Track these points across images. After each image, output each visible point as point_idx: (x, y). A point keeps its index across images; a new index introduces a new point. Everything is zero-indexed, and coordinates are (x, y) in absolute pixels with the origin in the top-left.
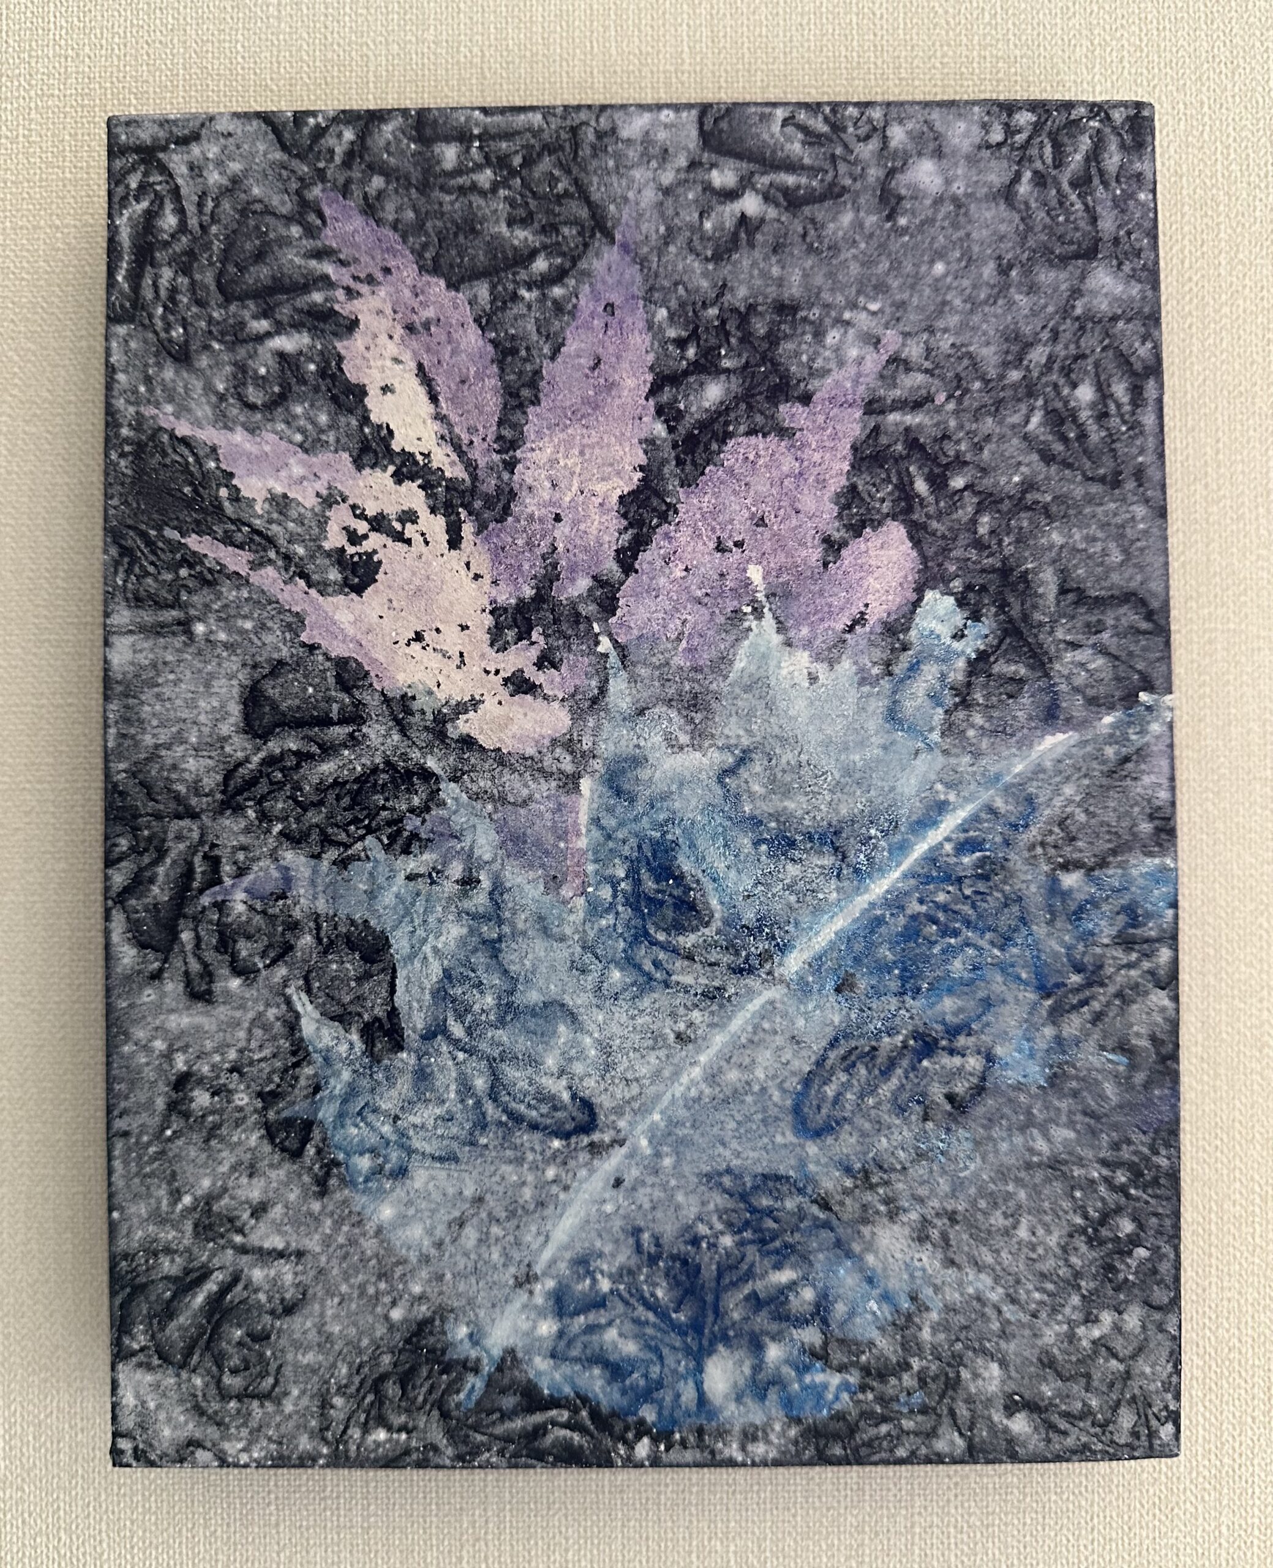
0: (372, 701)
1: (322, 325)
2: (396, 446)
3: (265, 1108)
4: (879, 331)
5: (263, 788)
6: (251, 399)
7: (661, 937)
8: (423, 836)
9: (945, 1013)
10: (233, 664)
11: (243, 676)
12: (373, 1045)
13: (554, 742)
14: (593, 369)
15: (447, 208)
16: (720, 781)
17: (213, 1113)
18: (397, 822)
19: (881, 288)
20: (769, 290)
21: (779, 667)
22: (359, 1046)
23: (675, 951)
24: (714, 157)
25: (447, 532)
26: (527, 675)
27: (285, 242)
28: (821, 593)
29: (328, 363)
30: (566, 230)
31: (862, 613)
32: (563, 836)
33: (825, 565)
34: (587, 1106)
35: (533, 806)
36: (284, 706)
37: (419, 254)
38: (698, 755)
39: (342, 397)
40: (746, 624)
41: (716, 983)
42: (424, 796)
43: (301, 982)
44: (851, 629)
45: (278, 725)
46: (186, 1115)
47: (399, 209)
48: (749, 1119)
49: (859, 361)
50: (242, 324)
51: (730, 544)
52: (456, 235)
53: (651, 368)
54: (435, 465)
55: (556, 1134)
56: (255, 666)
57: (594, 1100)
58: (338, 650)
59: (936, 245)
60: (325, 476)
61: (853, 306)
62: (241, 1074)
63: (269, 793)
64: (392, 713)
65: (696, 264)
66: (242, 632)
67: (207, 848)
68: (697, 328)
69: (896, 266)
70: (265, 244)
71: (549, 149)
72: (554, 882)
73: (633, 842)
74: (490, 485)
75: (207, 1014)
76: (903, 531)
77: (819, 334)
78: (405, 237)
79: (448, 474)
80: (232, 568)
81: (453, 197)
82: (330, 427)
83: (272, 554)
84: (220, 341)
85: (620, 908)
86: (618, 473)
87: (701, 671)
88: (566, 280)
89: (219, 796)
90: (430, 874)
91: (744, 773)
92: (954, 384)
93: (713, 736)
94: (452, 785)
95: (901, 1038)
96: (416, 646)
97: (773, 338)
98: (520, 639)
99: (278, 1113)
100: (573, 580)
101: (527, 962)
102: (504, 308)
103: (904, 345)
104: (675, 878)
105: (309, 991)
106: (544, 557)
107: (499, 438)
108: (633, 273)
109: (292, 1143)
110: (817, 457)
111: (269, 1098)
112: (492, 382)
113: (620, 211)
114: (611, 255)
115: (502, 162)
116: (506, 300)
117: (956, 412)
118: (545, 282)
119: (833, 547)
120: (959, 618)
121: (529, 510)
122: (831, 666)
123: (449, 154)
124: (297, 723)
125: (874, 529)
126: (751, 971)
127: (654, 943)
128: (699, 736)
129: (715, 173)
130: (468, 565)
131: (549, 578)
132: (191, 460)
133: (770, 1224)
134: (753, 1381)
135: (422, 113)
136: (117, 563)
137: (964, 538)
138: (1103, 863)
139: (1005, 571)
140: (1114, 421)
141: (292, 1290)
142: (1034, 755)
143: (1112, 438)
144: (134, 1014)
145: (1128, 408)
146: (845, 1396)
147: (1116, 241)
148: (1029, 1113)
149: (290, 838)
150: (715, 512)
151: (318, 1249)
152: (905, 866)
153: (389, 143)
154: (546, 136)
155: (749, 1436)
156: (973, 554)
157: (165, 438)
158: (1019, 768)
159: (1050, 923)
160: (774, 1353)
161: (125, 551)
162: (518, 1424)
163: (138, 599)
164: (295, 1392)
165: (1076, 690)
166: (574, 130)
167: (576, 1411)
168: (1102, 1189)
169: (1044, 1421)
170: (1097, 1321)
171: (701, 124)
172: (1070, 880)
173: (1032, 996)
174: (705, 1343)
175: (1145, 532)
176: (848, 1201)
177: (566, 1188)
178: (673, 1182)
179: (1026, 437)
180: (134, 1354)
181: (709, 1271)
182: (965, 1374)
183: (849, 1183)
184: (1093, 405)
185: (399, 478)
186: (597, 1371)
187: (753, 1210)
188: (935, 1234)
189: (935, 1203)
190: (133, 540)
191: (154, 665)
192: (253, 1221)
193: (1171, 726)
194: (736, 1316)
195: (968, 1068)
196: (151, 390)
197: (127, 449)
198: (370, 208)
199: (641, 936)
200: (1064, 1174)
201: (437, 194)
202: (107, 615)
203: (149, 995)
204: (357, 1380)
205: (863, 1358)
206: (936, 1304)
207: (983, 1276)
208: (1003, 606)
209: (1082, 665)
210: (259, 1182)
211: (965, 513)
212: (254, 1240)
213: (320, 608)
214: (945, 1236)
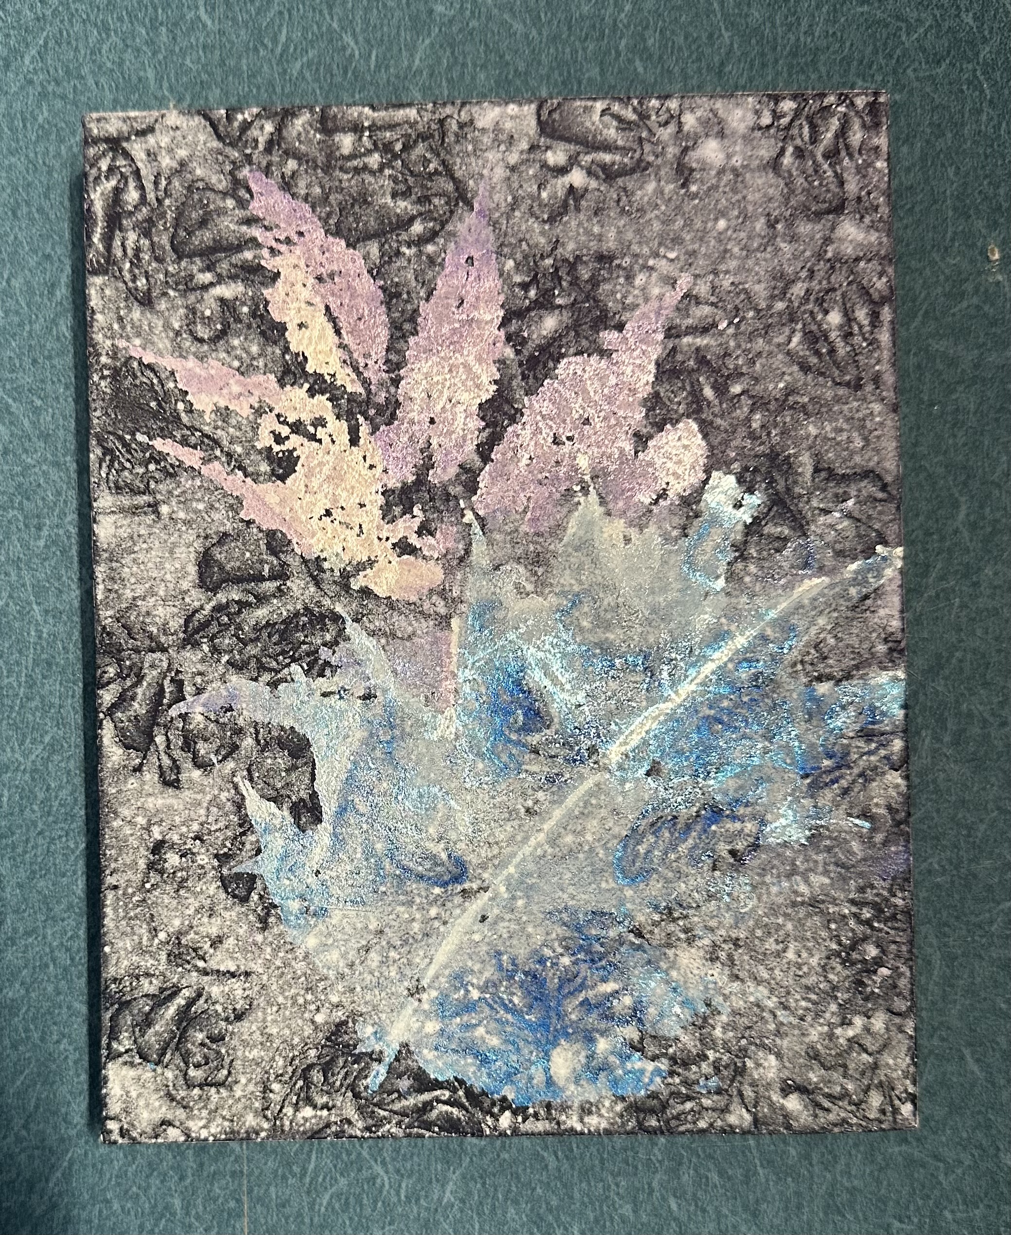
0: (294, 563)
1: (252, 277)
2: (310, 368)
3: (220, 866)
4: (676, 274)
5: (214, 628)
6: (200, 335)
7: (514, 737)
8: (334, 663)
9: (729, 791)
10: (191, 536)
11: (198, 545)
12: (300, 819)
13: (431, 591)
14: (458, 307)
15: (345, 184)
16: (558, 618)
17: (181, 870)
18: (314, 653)
19: (677, 241)
20: (591, 244)
21: (602, 532)
22: (290, 820)
23: (524, 747)
24: (549, 141)
25: (349, 433)
26: (410, 541)
27: (222, 212)
28: (633, 475)
29: (257, 306)
30: (436, 201)
31: (664, 490)
32: (440, 662)
33: (636, 452)
34: (460, 862)
35: (416, 640)
36: (228, 567)
37: (325, 221)
38: (540, 599)
39: (269, 332)
40: (577, 499)
41: (556, 771)
42: (334, 633)
43: (245, 773)
44: (656, 502)
45: (224, 582)
46: (162, 872)
47: (309, 186)
48: (581, 870)
49: (660, 298)
50: (192, 277)
51: (564, 438)
52: (353, 205)
53: (502, 306)
54: (339, 383)
55: (437, 883)
57: (464, 859)
58: (268, 524)
59: (719, 207)
60: (256, 393)
61: (656, 255)
62: (202, 841)
63: (218, 632)
64: (309, 571)
65: (536, 225)
66: (196, 511)
67: (173, 674)
68: (536, 274)
69: (688, 223)
70: (206, 213)
71: (423, 137)
73: (494, 665)
74: (381, 398)
75: (176, 797)
76: (695, 426)
77: (630, 278)
78: (313, 207)
79: (349, 390)
80: (188, 464)
81: (350, 176)
82: (260, 355)
83: (218, 452)
84: (175, 290)
86: (478, 386)
87: (542, 535)
88: (437, 240)
89: (181, 635)
90: (339, 692)
91: (576, 612)
92: (733, 314)
93: (552, 585)
94: (355, 625)
95: (695, 809)
96: (326, 520)
97: (594, 281)
98: (404, 513)
99: (230, 869)
100: (444, 468)
101: (414, 756)
102: (389, 262)
103: (695, 284)
104: (524, 693)
105: (251, 780)
106: (422, 451)
107: (387, 361)
108: (488, 233)
109: (241, 893)
110: (630, 371)
111: (223, 858)
112: (382, 319)
113: (477, 185)
114: (472, 219)
115: (387, 148)
116: (392, 256)
117: (735, 335)
118: (421, 241)
119: (641, 440)
120: (738, 492)
121: (411, 415)
122: (641, 530)
123: (346, 142)
124: (238, 580)
125: (673, 425)
126: (582, 761)
127: (510, 741)
128: (541, 585)
129: (549, 154)
130: (364, 458)
131: (426, 466)
132: (155, 381)
133: (598, 948)
134: (587, 1066)
136: (102, 460)
137: (742, 431)
138: (848, 676)
139: (773, 456)
140: (857, 339)
141: (241, 1002)
142: (795, 596)
143: (855, 353)
144: (122, 797)
145: (868, 328)
146: (658, 1080)
147: (859, 199)
148: (793, 864)
149: (237, 665)
150: (552, 413)
151: (261, 971)
152: (699, 679)
153: (300, 134)
154: (420, 127)
155: (586, 1110)
156: (748, 443)
157: (135, 365)
158: (784, 604)
159: (808, 721)
160: (602, 1045)
161: (107, 451)
162: (411, 1102)
163: (118, 488)
164: (243, 1080)
165: (827, 545)
166: (441, 122)
167: (454, 1091)
168: (852, 923)
169: (812, 1101)
170: (850, 1023)
171: (539, 116)
172: (823, 688)
173: (794, 776)
174: (551, 1038)
175: (881, 424)
176: (656, 931)
177: (445, 923)
178: (524, 918)
179: (788, 353)
180: (120, 1055)
181: (553, 984)
182: (749, 1063)
183: (657, 917)
184: (841, 327)
185: (312, 392)
186: (470, 1060)
187: (586, 938)
188: (723, 955)
189: (723, 932)
190: (114, 443)
191: (131, 537)
192: (212, 951)
194: (574, 1017)
195: (747, 831)
196: (123, 328)
197: (106, 373)
198: (287, 185)
199: (501, 736)
200: (822, 911)
201: (337, 173)
202: (94, 500)
203: (132, 783)
204: (290, 1069)
205: (671, 1051)
206: (726, 1010)
207: (760, 988)
208: (771, 483)
209: (832, 526)
210: (216, 921)
211: (742, 412)
212: (213, 964)
213: (254, 492)
214: (730, 957)
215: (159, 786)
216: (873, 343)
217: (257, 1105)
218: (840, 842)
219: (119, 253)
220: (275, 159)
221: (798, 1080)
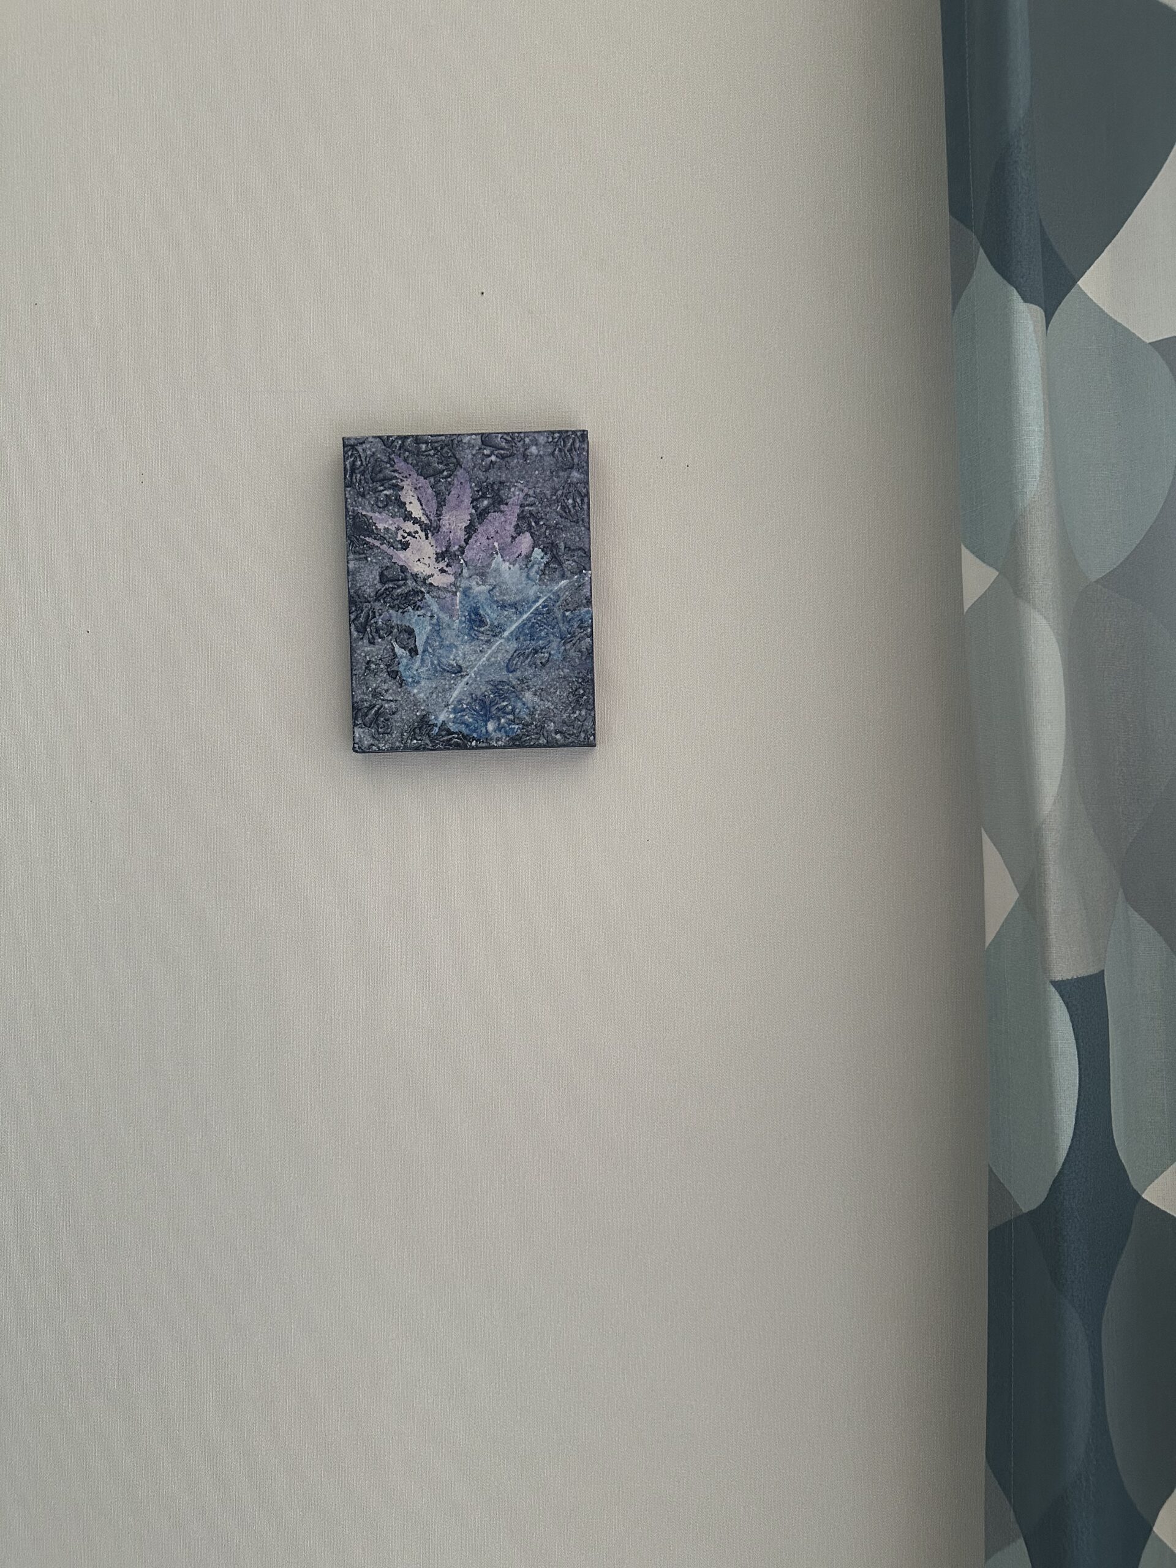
1: (395, 488)
2: (413, 516)
3: (387, 668)
4: (523, 488)
6: (379, 506)
7: (476, 628)
8: (421, 606)
9: (540, 644)
10: (377, 567)
11: (379, 570)
12: (411, 654)
13: (451, 584)
14: (458, 497)
15: (423, 460)
16: (489, 592)
17: (375, 669)
18: (415, 603)
19: (523, 478)
20: (498, 478)
21: (502, 566)
22: (408, 654)
23: (479, 632)
24: (485, 447)
25: (425, 536)
26: (444, 569)
27: (386, 468)
28: (511, 549)
29: (397, 497)
31: (520, 553)
32: (453, 606)
33: (512, 542)
34: (460, 667)
35: (446, 599)
36: (389, 577)
37: (417, 471)
38: (484, 587)
39: (400, 505)
40: (494, 556)
41: (489, 639)
42: (421, 597)
43: (395, 640)
44: (518, 557)
45: (388, 581)
48: (496, 669)
49: (519, 495)
50: (377, 488)
51: (490, 537)
52: (425, 466)
53: (471, 497)
54: (422, 520)
55: (453, 673)
56: (382, 567)
57: (461, 665)
58: (401, 563)
59: (536, 467)
61: (517, 482)
62: (382, 661)
63: (386, 597)
64: (413, 578)
65: (481, 473)
67: (372, 609)
68: (481, 488)
70: (381, 469)
72: (451, 616)
73: (469, 607)
75: (374, 647)
76: (529, 534)
77: (509, 489)
78: (414, 467)
79: (425, 522)
80: (376, 545)
82: (398, 512)
85: (467, 622)
86: (464, 522)
87: (484, 567)
88: (451, 477)
89: (375, 598)
90: (423, 615)
91: (494, 591)
92: (540, 500)
93: (487, 582)
94: (428, 594)
95: (530, 650)
96: (419, 562)
98: (442, 560)
99: (390, 669)
100: (454, 547)
101: (446, 635)
102: (437, 484)
103: (529, 491)
104: (479, 615)
106: (447, 541)
108: (466, 475)
109: (394, 676)
110: (510, 517)
111: (388, 666)
112: (435, 501)
114: (462, 471)
115: (436, 449)
117: (541, 507)
118: (446, 477)
119: (513, 538)
120: (542, 554)
123: (424, 447)
124: (392, 581)
126: (497, 636)
127: (475, 630)
128: (484, 582)
129: (485, 451)
131: (449, 546)
133: (501, 692)
134: (498, 727)
135: (417, 436)
136: (350, 544)
138: (575, 610)
139: (552, 543)
140: (577, 508)
141: (394, 709)
142: (559, 585)
143: (577, 511)
144: (357, 647)
145: (581, 505)
146: (519, 731)
147: (578, 464)
148: (559, 666)
149: (392, 607)
150: (487, 530)
151: (400, 699)
152: (531, 611)
155: (498, 740)
156: (545, 539)
157: (360, 515)
158: (556, 588)
159: (563, 623)
160: (503, 721)
161: (351, 541)
162: (445, 738)
163: (354, 552)
164: (395, 732)
165: (568, 570)
166: (452, 440)
167: (459, 735)
168: (576, 683)
169: (565, 737)
170: (575, 713)
171: (481, 438)
172: (567, 614)
173: (559, 640)
174: (487, 719)
175: (584, 533)
176: (519, 686)
177: (456, 685)
178: (479, 683)
179: (557, 512)
180: (358, 725)
181: (488, 703)
182: (546, 725)
183: (519, 682)
184: (572, 504)
185: (414, 523)
186: (463, 726)
187: (498, 689)
188: (538, 694)
189: (538, 687)
190: (353, 539)
191: (359, 568)
192: (385, 694)
193: (591, 578)
194: (494, 713)
195: (545, 656)
196: (356, 503)
198: (405, 460)
199: (472, 628)
200: (567, 679)
201: (421, 456)
202: (348, 556)
203: (360, 643)
204: (409, 729)
205: (523, 722)
206: (539, 709)
207: (549, 703)
208: (552, 551)
209: (570, 564)
210: (386, 685)
211: (543, 530)
212: (386, 698)
213: (396, 554)
214: (540, 694)
215: (368, 644)
216: (582, 509)
217: (399, 739)
218: (572, 659)
219: (355, 481)
220: (402, 452)
221: (560, 730)
